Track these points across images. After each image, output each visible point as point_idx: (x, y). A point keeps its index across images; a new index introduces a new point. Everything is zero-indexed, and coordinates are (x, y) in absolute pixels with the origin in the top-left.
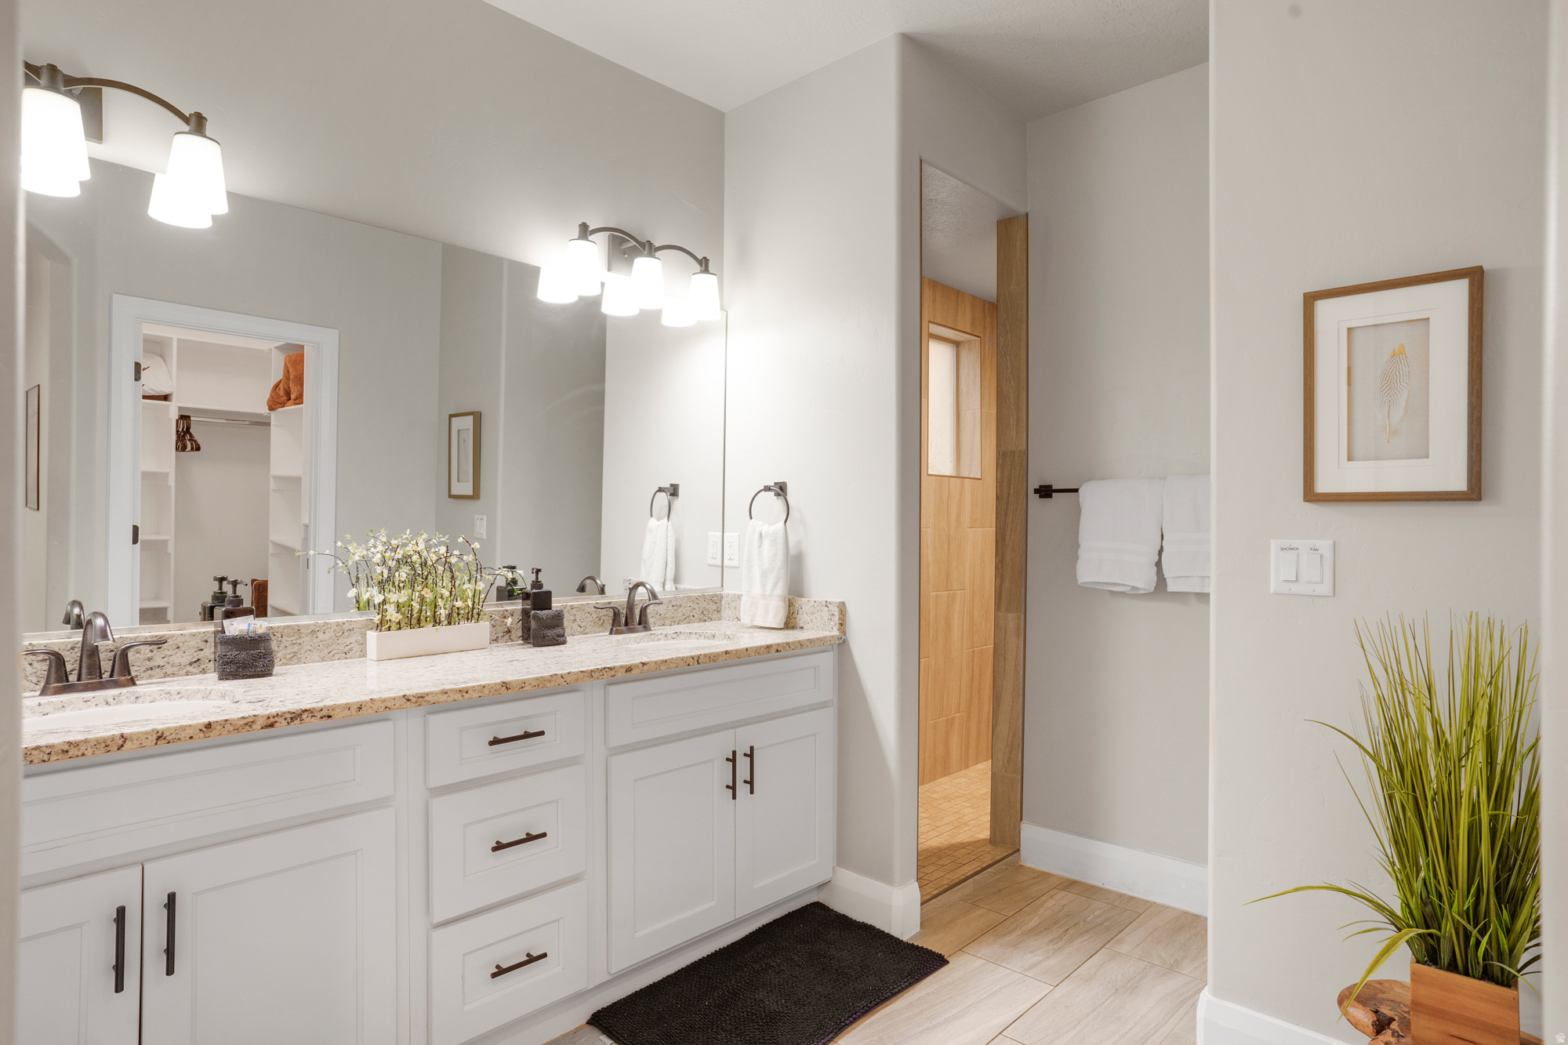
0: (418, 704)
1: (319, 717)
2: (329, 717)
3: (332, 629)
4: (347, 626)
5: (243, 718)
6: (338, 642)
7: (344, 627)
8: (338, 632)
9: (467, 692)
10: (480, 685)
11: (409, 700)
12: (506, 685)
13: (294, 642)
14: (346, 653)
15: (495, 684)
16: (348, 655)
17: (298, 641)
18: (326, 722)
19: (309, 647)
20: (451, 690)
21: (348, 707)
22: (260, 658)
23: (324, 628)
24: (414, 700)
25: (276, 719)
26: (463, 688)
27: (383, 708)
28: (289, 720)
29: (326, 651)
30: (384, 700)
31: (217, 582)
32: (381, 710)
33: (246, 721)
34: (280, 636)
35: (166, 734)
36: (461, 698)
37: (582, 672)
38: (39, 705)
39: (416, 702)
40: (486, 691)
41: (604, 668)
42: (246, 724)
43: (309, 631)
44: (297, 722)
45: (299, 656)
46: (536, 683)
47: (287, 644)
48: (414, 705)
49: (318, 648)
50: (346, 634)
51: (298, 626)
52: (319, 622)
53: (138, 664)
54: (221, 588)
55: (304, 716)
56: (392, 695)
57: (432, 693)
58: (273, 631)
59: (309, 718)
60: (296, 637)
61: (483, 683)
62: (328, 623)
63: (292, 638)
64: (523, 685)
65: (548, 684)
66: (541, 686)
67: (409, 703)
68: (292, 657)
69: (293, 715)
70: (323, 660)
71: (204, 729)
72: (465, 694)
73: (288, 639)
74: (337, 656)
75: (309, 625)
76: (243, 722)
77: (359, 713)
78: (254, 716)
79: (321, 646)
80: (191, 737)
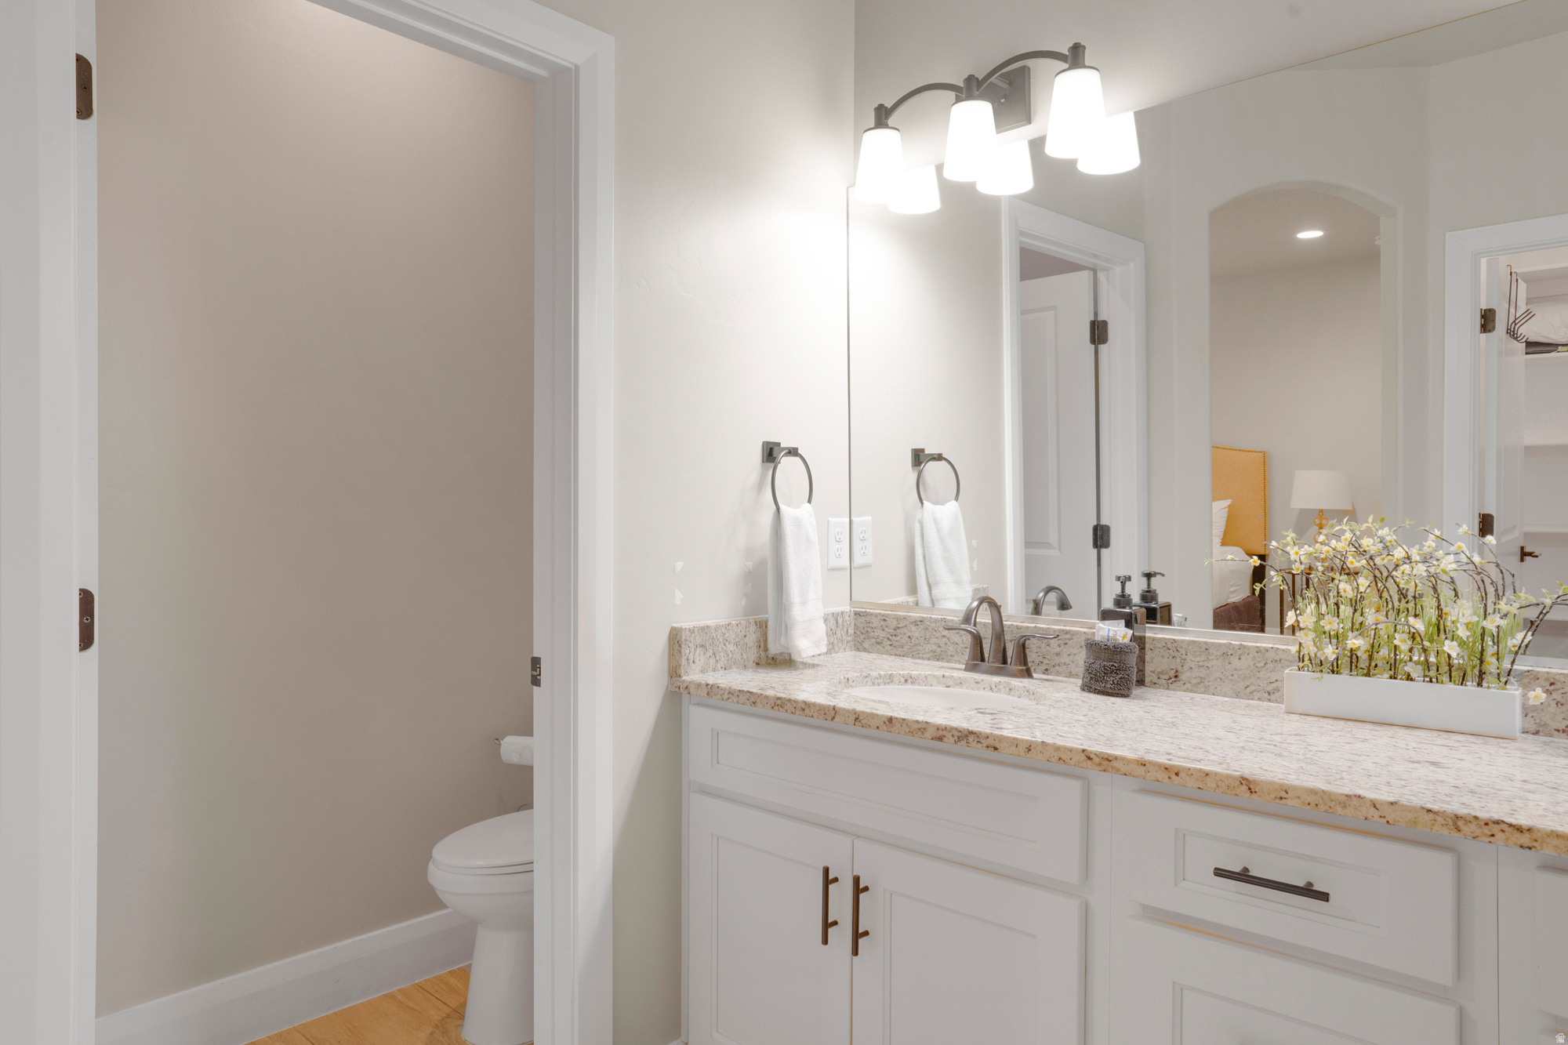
0: (1102, 768)
1: (985, 745)
2: (996, 749)
3: (1251, 655)
4: (1271, 655)
5: (917, 721)
6: (1258, 675)
7: (1267, 655)
8: (1259, 662)
9: (1177, 774)
10: (1200, 770)
11: (1089, 758)
12: (1248, 785)
13: (1201, 664)
14: (1269, 694)
15: (1228, 776)
16: (1273, 697)
17: (1206, 664)
18: (991, 754)
19: (1219, 675)
20: (1151, 763)
21: (1016, 743)
22: (1111, 673)
23: (1239, 652)
24: (1097, 760)
25: (944, 733)
26: (1173, 766)
27: (1056, 759)
28: (956, 738)
29: (1242, 685)
30: (1058, 748)
31: (1145, 579)
32: (1052, 759)
33: (919, 726)
34: (1184, 653)
35: (861, 718)
36: (1166, 780)
37: (1429, 811)
38: (944, 676)
39: (1100, 764)
40: (1211, 783)
41: (1497, 822)
42: (919, 729)
43: (1220, 653)
44: (963, 743)
45: (1207, 684)
46: (1312, 799)
47: (1193, 665)
48: (1097, 768)
49: (1230, 677)
50: (1270, 666)
51: (1206, 643)
52: (1233, 642)
53: (1049, 657)
54: (1149, 585)
55: (971, 739)
56: (1069, 744)
57: (1122, 759)
58: (1176, 645)
59: (975, 743)
60: (1203, 659)
61: (1208, 768)
62: (1245, 647)
63: (1198, 659)
64: (1283, 794)
65: (1339, 810)
66: (1322, 808)
67: (1089, 762)
68: (1199, 683)
69: (960, 734)
70: (1238, 696)
71: (887, 723)
72: (1174, 777)
73: (1193, 659)
74: (1257, 695)
75: (1220, 645)
76: (916, 726)
77: (1028, 755)
78: (926, 722)
79: (1236, 677)
80: (878, 727)
